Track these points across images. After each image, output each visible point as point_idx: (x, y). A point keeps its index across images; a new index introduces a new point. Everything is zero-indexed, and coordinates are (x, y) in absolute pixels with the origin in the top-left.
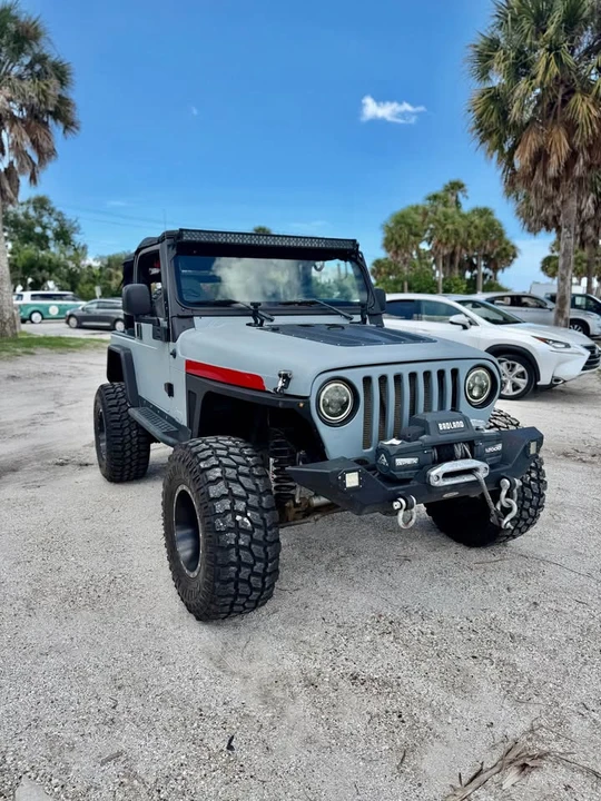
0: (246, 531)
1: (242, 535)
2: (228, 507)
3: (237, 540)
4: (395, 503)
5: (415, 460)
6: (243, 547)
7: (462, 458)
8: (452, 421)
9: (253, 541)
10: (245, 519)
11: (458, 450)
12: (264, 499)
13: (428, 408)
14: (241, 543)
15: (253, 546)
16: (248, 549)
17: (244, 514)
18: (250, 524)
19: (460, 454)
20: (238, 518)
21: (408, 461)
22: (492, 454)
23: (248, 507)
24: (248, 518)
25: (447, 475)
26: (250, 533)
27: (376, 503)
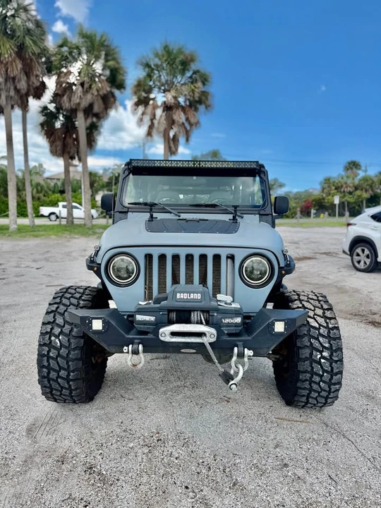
0: (55, 348)
1: (52, 350)
2: (49, 330)
3: (48, 352)
4: (126, 348)
5: (153, 319)
6: (52, 358)
7: (197, 323)
8: (190, 293)
9: (59, 355)
10: (57, 341)
11: (194, 316)
12: (75, 330)
13: (176, 280)
14: (51, 355)
15: (59, 359)
16: (56, 359)
17: (57, 337)
18: (59, 344)
19: (196, 320)
20: (53, 338)
21: (147, 318)
22: (229, 325)
23: (61, 333)
24: (59, 340)
25: (174, 334)
26: (58, 350)
27: (116, 345)
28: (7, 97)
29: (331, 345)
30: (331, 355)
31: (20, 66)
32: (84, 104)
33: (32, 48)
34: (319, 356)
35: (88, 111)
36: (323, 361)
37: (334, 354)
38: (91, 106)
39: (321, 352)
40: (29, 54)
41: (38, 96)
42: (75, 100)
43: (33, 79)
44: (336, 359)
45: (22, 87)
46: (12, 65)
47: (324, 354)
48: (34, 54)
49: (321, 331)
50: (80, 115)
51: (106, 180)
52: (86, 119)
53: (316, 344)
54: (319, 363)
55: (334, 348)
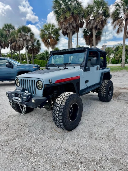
5: (14, 95)
11: (19, 95)
28: (70, 30)
29: (60, 110)
30: (59, 113)
31: (73, 19)
32: (94, 26)
33: (76, 12)
34: (56, 113)
35: (96, 28)
36: (57, 114)
37: (60, 113)
38: (97, 26)
39: (57, 111)
40: (75, 15)
41: (82, 27)
42: (91, 25)
43: (77, 22)
44: (60, 115)
45: (74, 26)
46: (71, 20)
47: (57, 112)
48: (76, 14)
49: (59, 105)
50: (94, 30)
51: (114, 49)
52: (95, 31)
53: (56, 109)
54: (56, 115)
55: (60, 111)
